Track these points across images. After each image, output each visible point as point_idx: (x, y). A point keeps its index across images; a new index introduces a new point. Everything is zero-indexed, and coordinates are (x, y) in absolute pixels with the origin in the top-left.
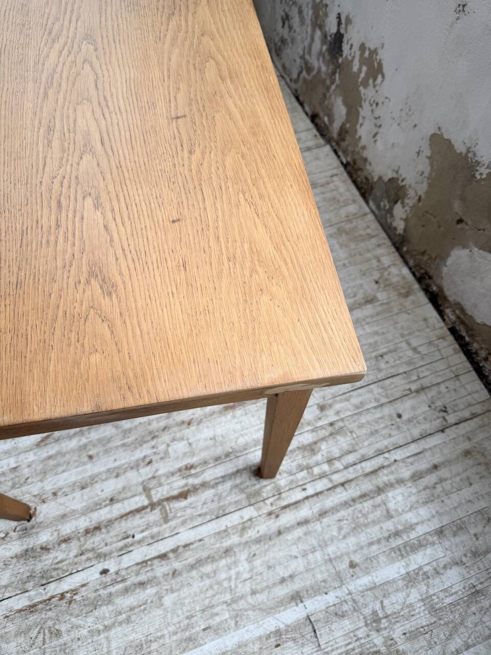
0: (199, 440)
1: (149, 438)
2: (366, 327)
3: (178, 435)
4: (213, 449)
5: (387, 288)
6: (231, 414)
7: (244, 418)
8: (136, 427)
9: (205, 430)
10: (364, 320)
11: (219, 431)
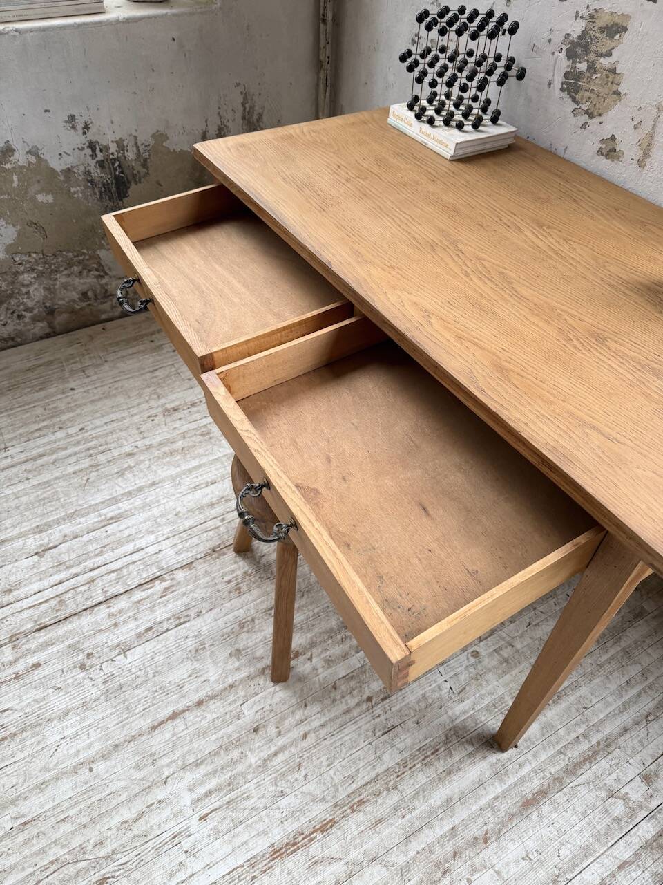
0: (508, 864)
1: (439, 875)
2: (649, 651)
3: (477, 861)
4: (532, 874)
5: (650, 595)
6: (536, 813)
7: (554, 816)
8: (414, 860)
9: (511, 846)
10: (644, 642)
11: (530, 845)
